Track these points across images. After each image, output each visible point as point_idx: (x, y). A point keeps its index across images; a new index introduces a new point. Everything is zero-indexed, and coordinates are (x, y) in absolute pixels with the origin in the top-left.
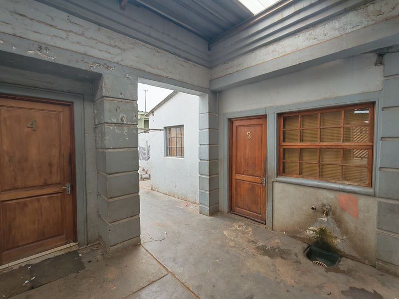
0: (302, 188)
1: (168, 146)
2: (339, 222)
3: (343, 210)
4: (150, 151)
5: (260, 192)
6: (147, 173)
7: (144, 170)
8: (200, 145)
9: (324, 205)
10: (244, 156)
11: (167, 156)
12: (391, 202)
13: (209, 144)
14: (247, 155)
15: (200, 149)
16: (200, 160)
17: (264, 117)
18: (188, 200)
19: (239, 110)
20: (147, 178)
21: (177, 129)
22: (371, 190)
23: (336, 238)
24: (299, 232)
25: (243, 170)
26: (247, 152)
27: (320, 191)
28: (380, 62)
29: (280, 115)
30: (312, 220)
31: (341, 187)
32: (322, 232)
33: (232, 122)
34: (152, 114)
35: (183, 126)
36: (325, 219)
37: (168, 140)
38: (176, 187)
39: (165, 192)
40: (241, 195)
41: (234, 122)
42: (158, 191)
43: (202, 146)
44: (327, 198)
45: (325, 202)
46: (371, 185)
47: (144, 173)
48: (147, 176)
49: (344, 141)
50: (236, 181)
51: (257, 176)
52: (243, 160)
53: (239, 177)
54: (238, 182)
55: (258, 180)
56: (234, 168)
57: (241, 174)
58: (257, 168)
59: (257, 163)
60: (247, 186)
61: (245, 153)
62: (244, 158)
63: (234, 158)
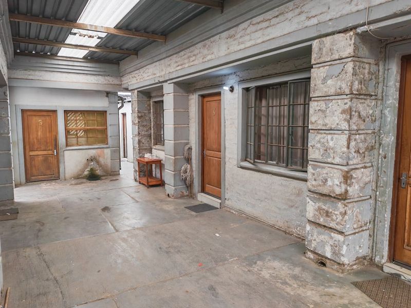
0: (81, 151)
2: (98, 162)
3: (99, 156)
5: (52, 160)
9: (92, 157)
12: (114, 149)
14: (39, 136)
17: (55, 112)
22: (108, 146)
23: (97, 170)
24: (81, 175)
25: (36, 147)
26: (39, 134)
27: (90, 150)
28: (107, 96)
29: (65, 111)
30: (87, 165)
31: (98, 146)
32: (92, 169)
33: (23, 111)
36: (92, 163)
40: (35, 166)
41: (25, 112)
44: (93, 153)
45: (92, 155)
46: (107, 144)
49: (97, 126)
50: (30, 157)
51: (49, 150)
52: (35, 140)
53: (32, 153)
54: (32, 158)
55: (50, 152)
56: (27, 147)
57: (35, 151)
58: (49, 144)
59: (48, 141)
60: (41, 158)
61: (37, 135)
62: (36, 139)
63: (27, 140)
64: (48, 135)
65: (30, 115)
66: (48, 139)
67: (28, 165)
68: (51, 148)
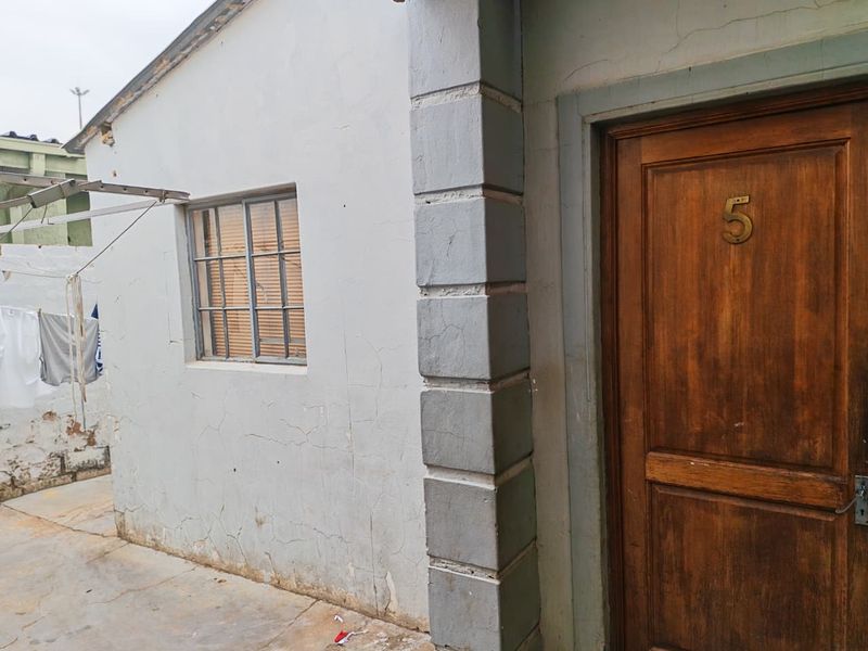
1: (205, 305)
4: (103, 337)
5: (826, 555)
6: (91, 442)
7: (74, 429)
8: (428, 288)
10: (701, 347)
11: (201, 355)
13: (489, 285)
14: (724, 338)
15: (424, 311)
16: (430, 378)
18: (336, 593)
19: (677, 61)
20: (96, 467)
21: (256, 210)
25: (696, 427)
26: (725, 317)
33: (615, 143)
34: (101, 137)
35: (289, 192)
37: (203, 273)
38: (260, 523)
39: (196, 550)
41: (623, 144)
42: (156, 547)
43: (436, 296)
47: (79, 441)
48: (94, 454)
50: (652, 493)
51: (806, 467)
52: (692, 365)
53: (662, 468)
54: (667, 502)
55: (814, 486)
56: (633, 416)
57: (685, 452)
58: (803, 416)
59: (800, 382)
60: (725, 522)
61: (709, 323)
62: (700, 357)
63: (630, 357)
64: (801, 332)
65: (660, 168)
66: (799, 362)
67: (637, 554)
68: (820, 449)
